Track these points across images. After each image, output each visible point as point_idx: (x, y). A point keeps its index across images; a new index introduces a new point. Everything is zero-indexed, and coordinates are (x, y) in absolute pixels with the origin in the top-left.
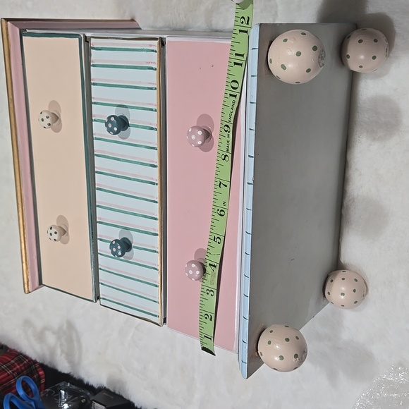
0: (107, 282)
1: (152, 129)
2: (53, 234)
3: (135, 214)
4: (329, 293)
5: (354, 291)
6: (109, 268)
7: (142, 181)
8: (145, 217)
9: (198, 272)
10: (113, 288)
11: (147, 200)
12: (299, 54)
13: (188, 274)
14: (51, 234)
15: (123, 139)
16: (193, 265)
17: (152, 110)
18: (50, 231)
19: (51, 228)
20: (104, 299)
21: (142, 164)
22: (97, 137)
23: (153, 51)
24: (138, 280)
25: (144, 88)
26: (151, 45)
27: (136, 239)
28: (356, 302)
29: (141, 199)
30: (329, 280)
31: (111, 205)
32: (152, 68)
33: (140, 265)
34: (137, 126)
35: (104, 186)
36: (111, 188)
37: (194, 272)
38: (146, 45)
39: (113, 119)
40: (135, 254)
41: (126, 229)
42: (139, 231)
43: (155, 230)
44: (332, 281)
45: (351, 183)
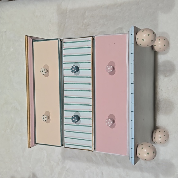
0: (68, 136)
1: (89, 70)
2: (45, 118)
3: (81, 105)
4: (155, 138)
5: (165, 136)
6: (69, 130)
7: (85, 91)
8: (86, 105)
9: (112, 122)
10: (71, 138)
11: (87, 98)
12: (149, 35)
13: (107, 123)
14: (44, 118)
15: (76, 75)
16: (109, 120)
17: (89, 63)
18: (43, 117)
19: (44, 116)
20: (66, 144)
21: (85, 84)
22: (65, 76)
23: (90, 41)
24: (82, 133)
25: (86, 55)
26: (89, 39)
27: (82, 115)
28: (166, 140)
29: (84, 98)
30: (154, 133)
31: (71, 102)
32: (89, 47)
33: (83, 126)
34: (83, 70)
35: (68, 95)
36: (71, 95)
37: (110, 122)
38: (87, 39)
39: (74, 67)
40: (82, 121)
41: (78, 111)
42: (83, 111)
43: (90, 110)
44: (155, 133)
45: (158, 94)
